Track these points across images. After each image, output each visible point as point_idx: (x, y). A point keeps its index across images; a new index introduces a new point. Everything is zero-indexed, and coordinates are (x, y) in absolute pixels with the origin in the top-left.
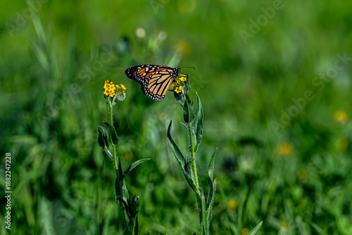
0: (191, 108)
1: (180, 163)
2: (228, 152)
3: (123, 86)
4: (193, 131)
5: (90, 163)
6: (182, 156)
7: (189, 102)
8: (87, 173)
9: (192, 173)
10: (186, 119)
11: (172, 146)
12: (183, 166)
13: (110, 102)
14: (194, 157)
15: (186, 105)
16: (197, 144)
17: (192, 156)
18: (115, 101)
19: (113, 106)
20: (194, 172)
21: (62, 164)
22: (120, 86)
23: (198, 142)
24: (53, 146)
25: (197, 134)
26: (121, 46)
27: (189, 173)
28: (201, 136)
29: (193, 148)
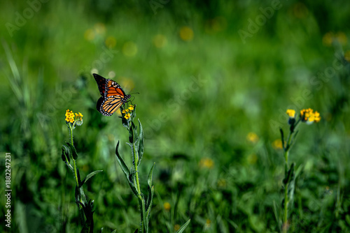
0: (135, 132)
1: (125, 174)
2: (163, 165)
3: (80, 114)
4: (136, 149)
5: (55, 174)
7: (134, 127)
8: (53, 182)
9: (135, 182)
10: (131, 140)
11: (119, 160)
12: (128, 177)
13: (71, 127)
14: (137, 170)
15: (131, 129)
17: (135, 168)
18: (75, 126)
19: (73, 130)
21: (33, 175)
22: (78, 114)
23: (140, 158)
24: (26, 160)
25: (139, 152)
26: (80, 83)
27: (133, 182)
28: (142, 153)
29: (136, 163)
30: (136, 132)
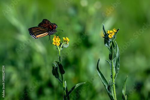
1: (105, 86)
4: (114, 66)
5: (50, 84)
6: (106, 82)
7: (114, 46)
8: (48, 91)
9: (112, 92)
10: (111, 57)
12: (107, 87)
13: (59, 48)
14: (114, 82)
15: (111, 48)
16: (116, 74)
17: (113, 81)
18: (62, 48)
20: (113, 91)
22: (65, 38)
23: (116, 72)
25: (116, 68)
28: (118, 69)
29: (114, 76)
30: (115, 50)
